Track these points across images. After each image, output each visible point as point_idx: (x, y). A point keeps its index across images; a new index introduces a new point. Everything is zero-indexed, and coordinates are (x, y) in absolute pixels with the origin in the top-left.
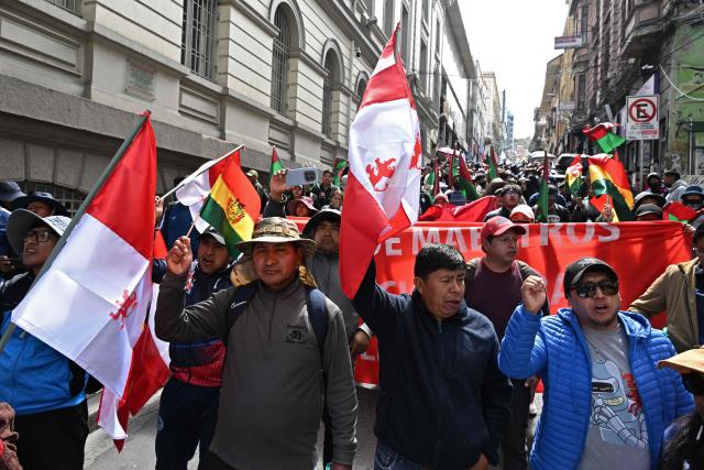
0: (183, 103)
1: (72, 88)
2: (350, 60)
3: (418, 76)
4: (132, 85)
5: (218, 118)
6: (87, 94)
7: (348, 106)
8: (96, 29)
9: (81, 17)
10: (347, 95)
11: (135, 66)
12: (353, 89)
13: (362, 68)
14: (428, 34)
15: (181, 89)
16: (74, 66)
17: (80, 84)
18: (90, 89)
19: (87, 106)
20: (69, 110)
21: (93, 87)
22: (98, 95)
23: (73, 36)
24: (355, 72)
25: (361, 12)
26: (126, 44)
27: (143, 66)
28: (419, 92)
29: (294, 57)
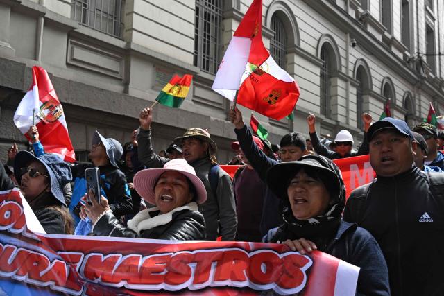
0: (196, 94)
1: (117, 88)
2: (347, 51)
3: (425, 58)
4: (157, 83)
5: (225, 105)
6: (126, 91)
7: (347, 90)
8: (132, 47)
9: (123, 40)
10: (346, 81)
11: (159, 69)
12: (351, 74)
13: (359, 56)
14: (434, 20)
15: (194, 84)
16: (118, 73)
17: (121, 85)
18: (128, 87)
19: (126, 99)
20: (114, 102)
21: (130, 86)
22: (133, 92)
23: (117, 53)
24: (352, 59)
25: (355, 9)
26: (153, 55)
27: (165, 69)
28: (427, 73)
29: (290, 52)
